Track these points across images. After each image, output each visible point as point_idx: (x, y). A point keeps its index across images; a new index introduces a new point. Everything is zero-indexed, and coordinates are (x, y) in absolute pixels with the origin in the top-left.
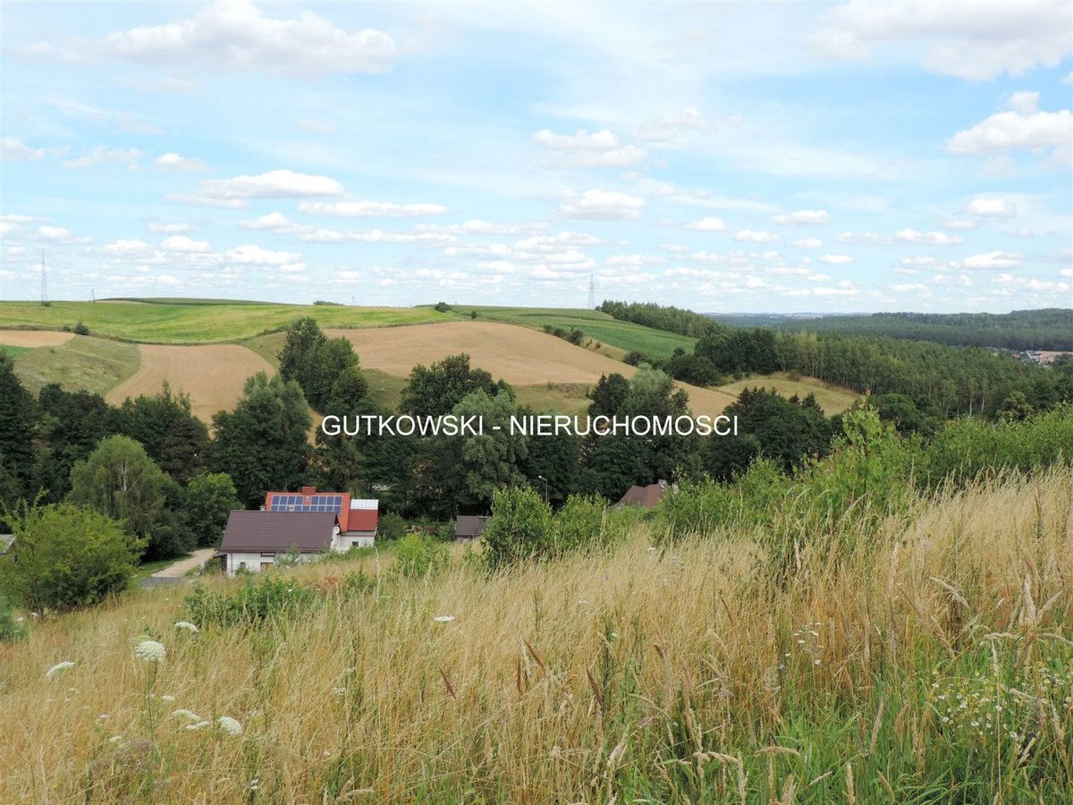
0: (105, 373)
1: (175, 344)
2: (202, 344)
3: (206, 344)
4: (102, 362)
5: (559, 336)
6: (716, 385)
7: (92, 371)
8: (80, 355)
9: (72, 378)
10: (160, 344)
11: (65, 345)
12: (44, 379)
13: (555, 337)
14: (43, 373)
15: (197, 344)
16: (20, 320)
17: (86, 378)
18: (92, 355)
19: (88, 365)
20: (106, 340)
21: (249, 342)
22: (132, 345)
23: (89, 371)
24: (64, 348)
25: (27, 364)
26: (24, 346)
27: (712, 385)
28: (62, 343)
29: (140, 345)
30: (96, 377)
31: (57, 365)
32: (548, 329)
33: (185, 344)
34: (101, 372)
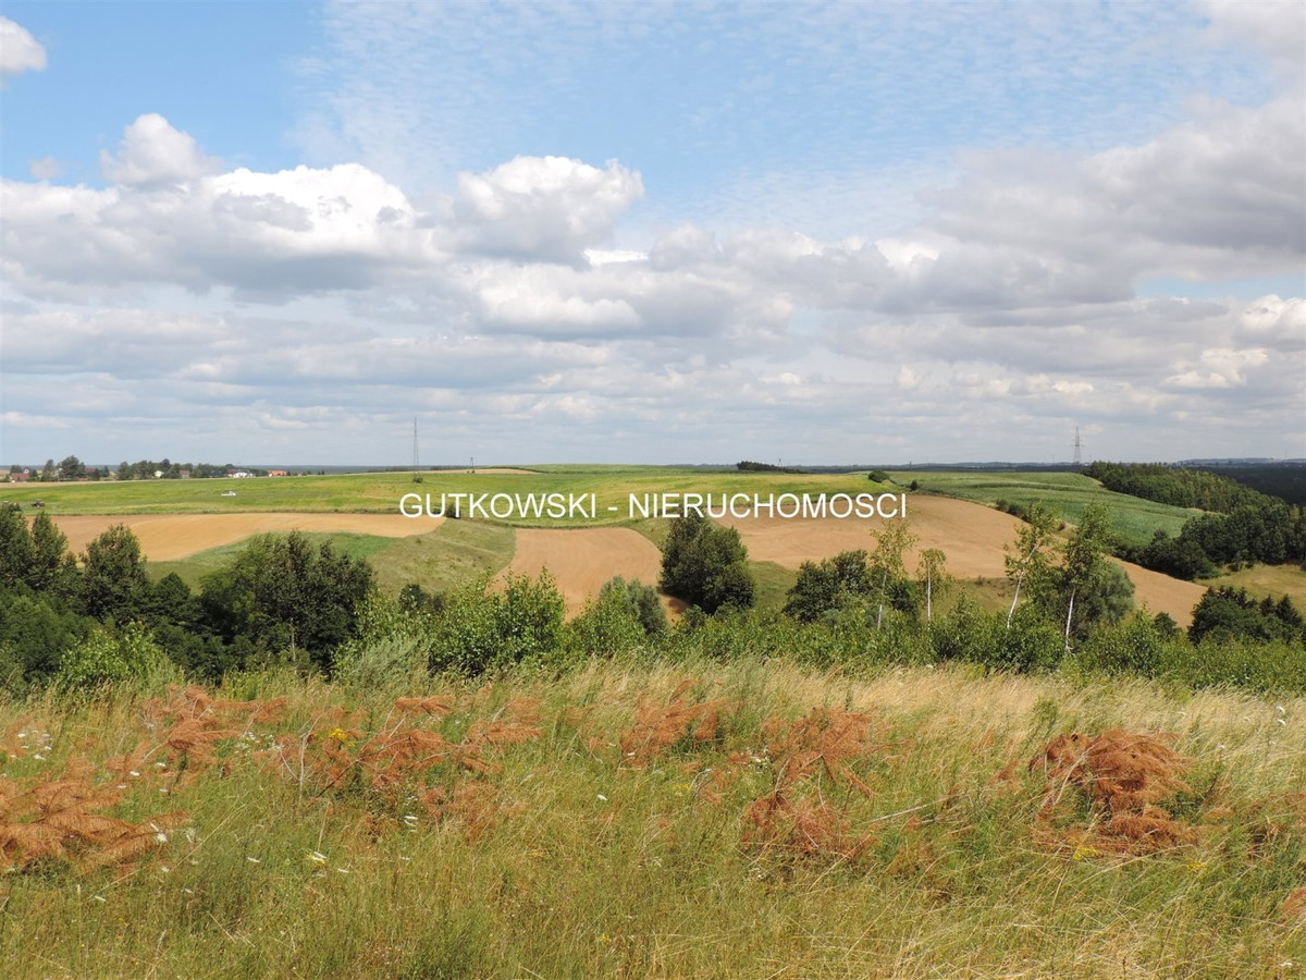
0: (474, 566)
1: (556, 528)
2: (586, 527)
3: (591, 527)
4: (472, 552)
5: (1014, 514)
6: (1206, 578)
7: (460, 564)
8: (449, 545)
9: (437, 572)
10: (539, 527)
11: (435, 532)
12: (406, 576)
13: (1009, 516)
14: (406, 568)
15: (580, 527)
16: (389, 502)
17: (453, 572)
18: (462, 544)
19: (456, 557)
20: (479, 525)
21: (640, 524)
22: (508, 530)
23: (457, 563)
24: (431, 537)
25: (391, 558)
26: (390, 536)
27: (1201, 578)
28: (432, 529)
29: (517, 530)
30: (464, 570)
31: (424, 558)
32: (1001, 506)
33: (567, 527)
34: (470, 563)
